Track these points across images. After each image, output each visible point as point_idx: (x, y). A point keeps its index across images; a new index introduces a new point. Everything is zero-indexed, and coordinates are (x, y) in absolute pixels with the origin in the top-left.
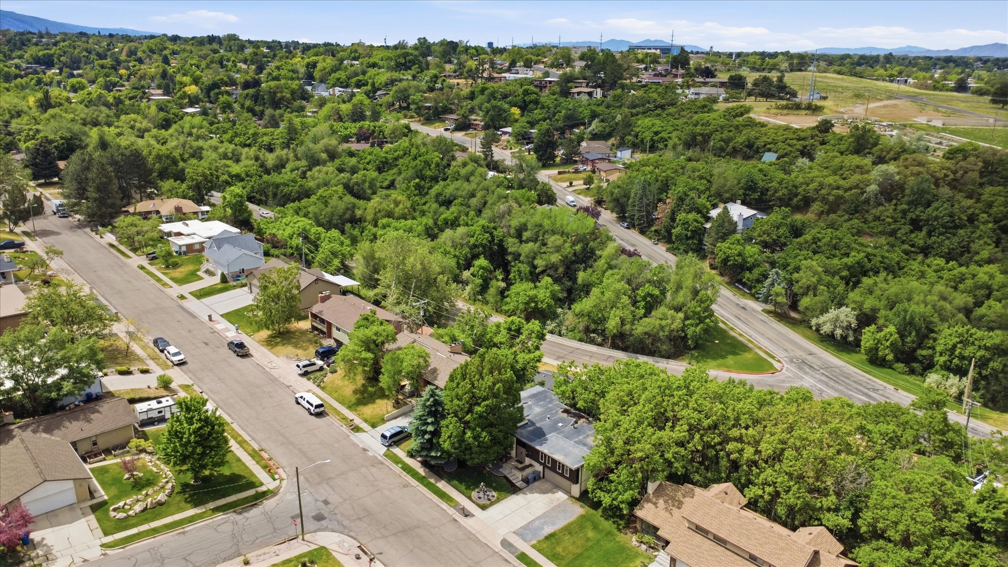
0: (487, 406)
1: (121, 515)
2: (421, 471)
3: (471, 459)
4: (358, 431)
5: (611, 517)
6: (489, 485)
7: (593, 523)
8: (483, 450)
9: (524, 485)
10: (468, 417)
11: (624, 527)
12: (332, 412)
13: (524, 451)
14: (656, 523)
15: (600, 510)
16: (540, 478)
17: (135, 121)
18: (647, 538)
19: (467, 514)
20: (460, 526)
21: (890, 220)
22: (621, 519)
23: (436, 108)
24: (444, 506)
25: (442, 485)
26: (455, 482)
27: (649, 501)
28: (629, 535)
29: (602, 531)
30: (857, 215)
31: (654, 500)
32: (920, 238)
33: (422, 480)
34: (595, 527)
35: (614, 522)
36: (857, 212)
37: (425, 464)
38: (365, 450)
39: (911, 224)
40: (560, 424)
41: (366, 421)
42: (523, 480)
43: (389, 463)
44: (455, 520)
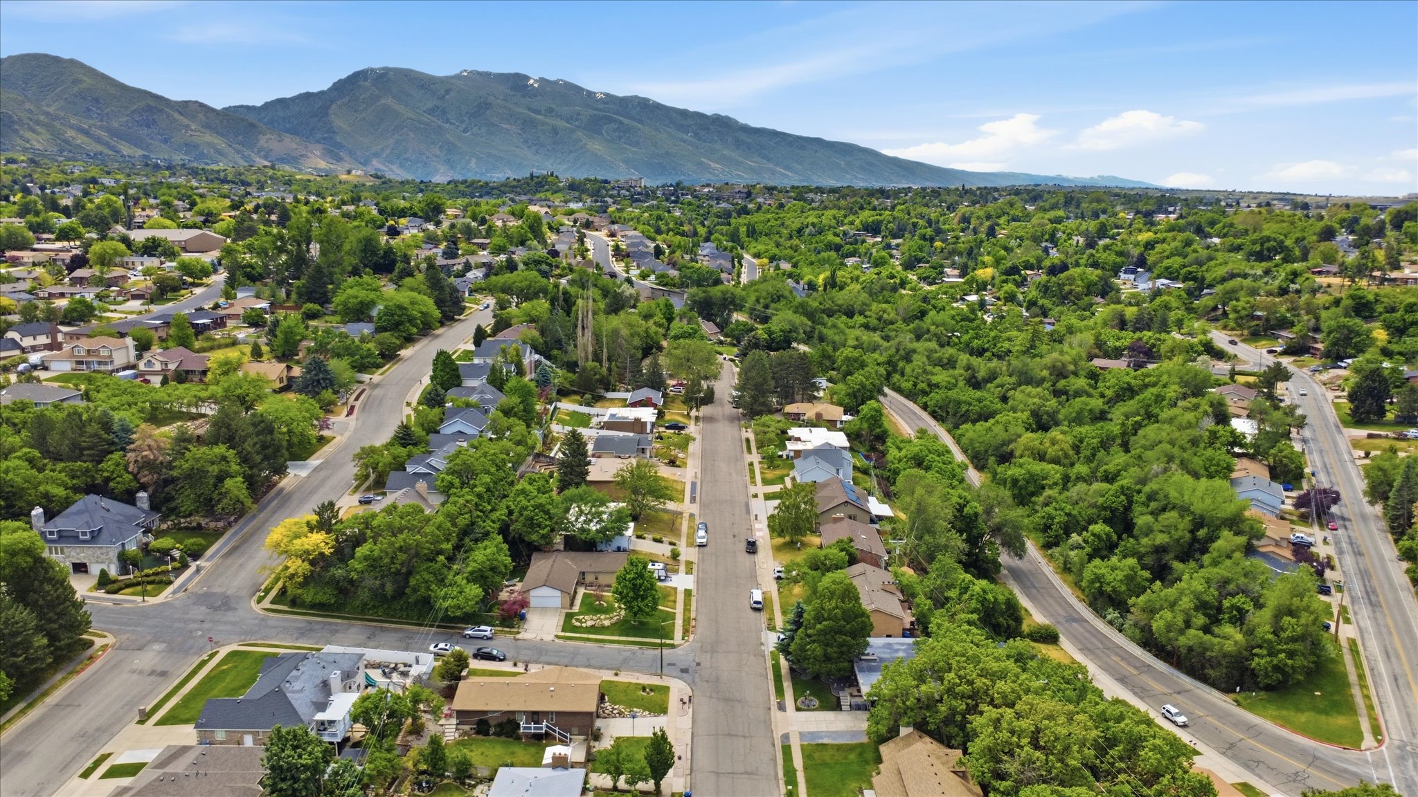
1: (578, 624)
2: (784, 672)
4: (771, 631)
12: (768, 610)
17: (884, 311)
19: (782, 709)
23: (1268, 320)
38: (761, 644)
43: (768, 660)
44: (769, 708)
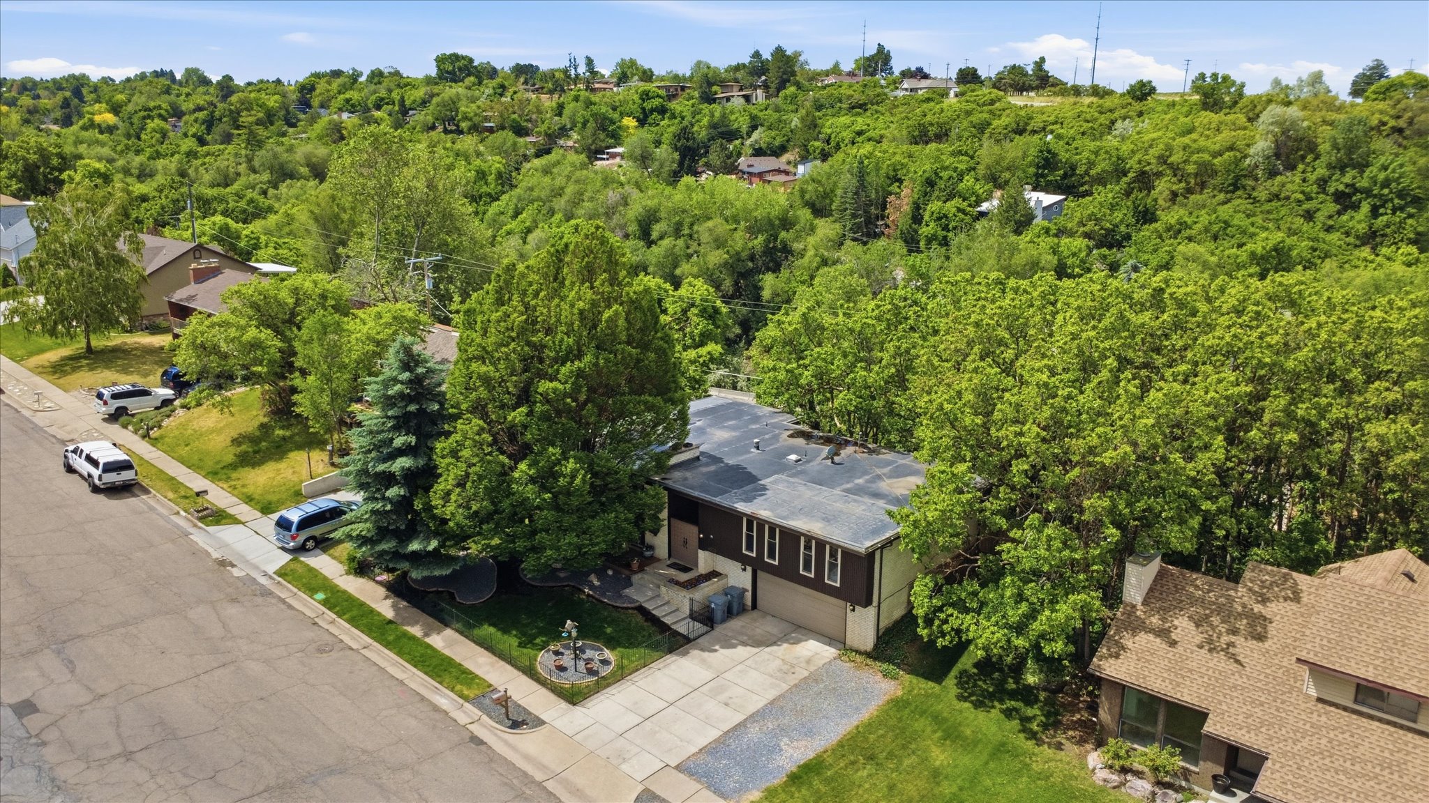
0: (580, 374)
2: (385, 607)
3: (534, 549)
4: (218, 523)
5: (991, 696)
6: (590, 631)
7: (937, 719)
8: (568, 520)
9: (699, 627)
10: (517, 415)
11: (1045, 727)
12: (159, 484)
13: (691, 532)
14: (1187, 695)
15: (950, 681)
16: (743, 610)
18: (1146, 754)
19: (518, 720)
20: (493, 757)
21: (1300, 197)
22: (1029, 703)
23: (502, 128)
24: (444, 699)
25: (445, 641)
26: (488, 630)
27: (1136, 626)
28: (1072, 749)
29: (976, 743)
30: (1239, 193)
31: (1155, 620)
32: (1359, 220)
33: (379, 629)
34: (951, 734)
35: (1008, 713)
36: (1236, 188)
37: (398, 589)
38: (223, 563)
39: (1336, 201)
40: (793, 457)
41: (249, 499)
42: (693, 616)
43: (288, 592)
44: (477, 741)
